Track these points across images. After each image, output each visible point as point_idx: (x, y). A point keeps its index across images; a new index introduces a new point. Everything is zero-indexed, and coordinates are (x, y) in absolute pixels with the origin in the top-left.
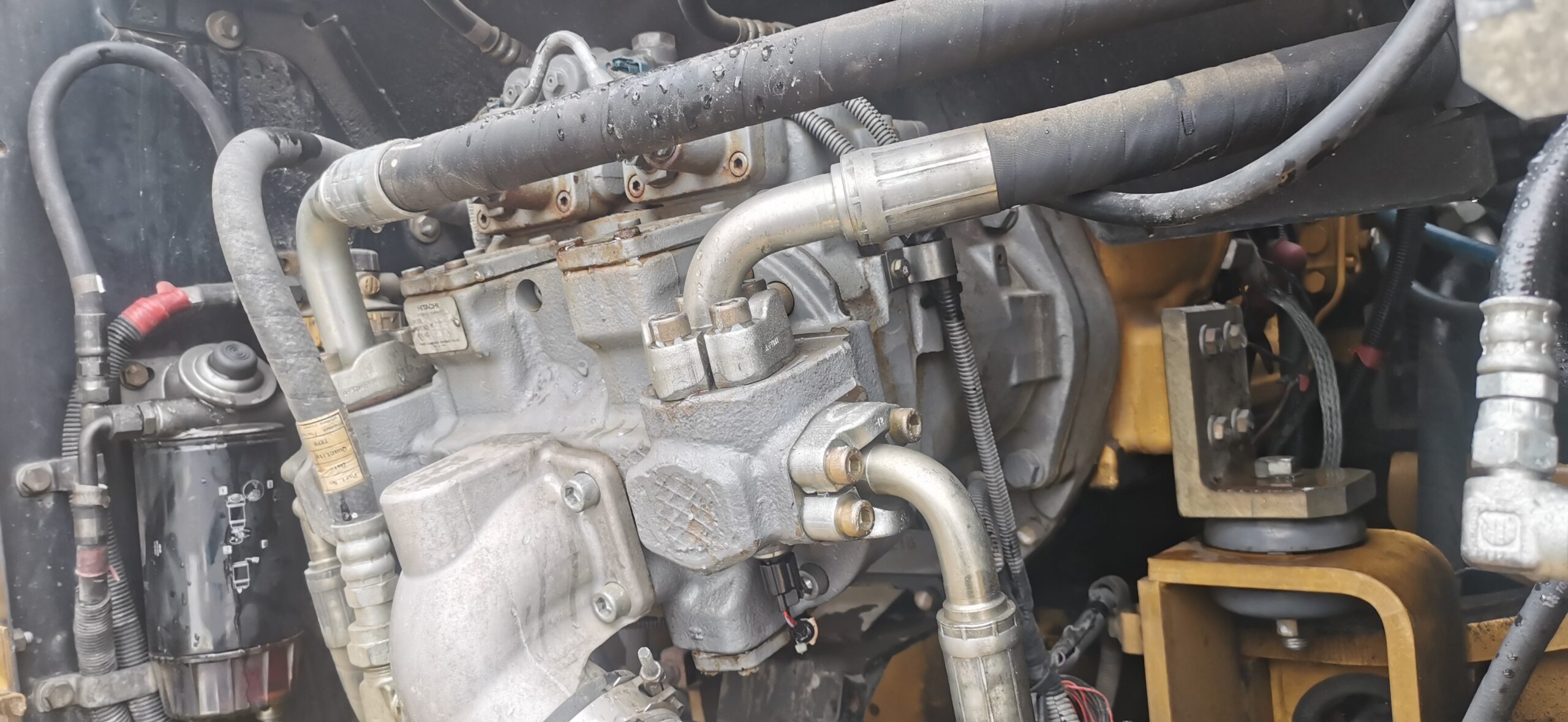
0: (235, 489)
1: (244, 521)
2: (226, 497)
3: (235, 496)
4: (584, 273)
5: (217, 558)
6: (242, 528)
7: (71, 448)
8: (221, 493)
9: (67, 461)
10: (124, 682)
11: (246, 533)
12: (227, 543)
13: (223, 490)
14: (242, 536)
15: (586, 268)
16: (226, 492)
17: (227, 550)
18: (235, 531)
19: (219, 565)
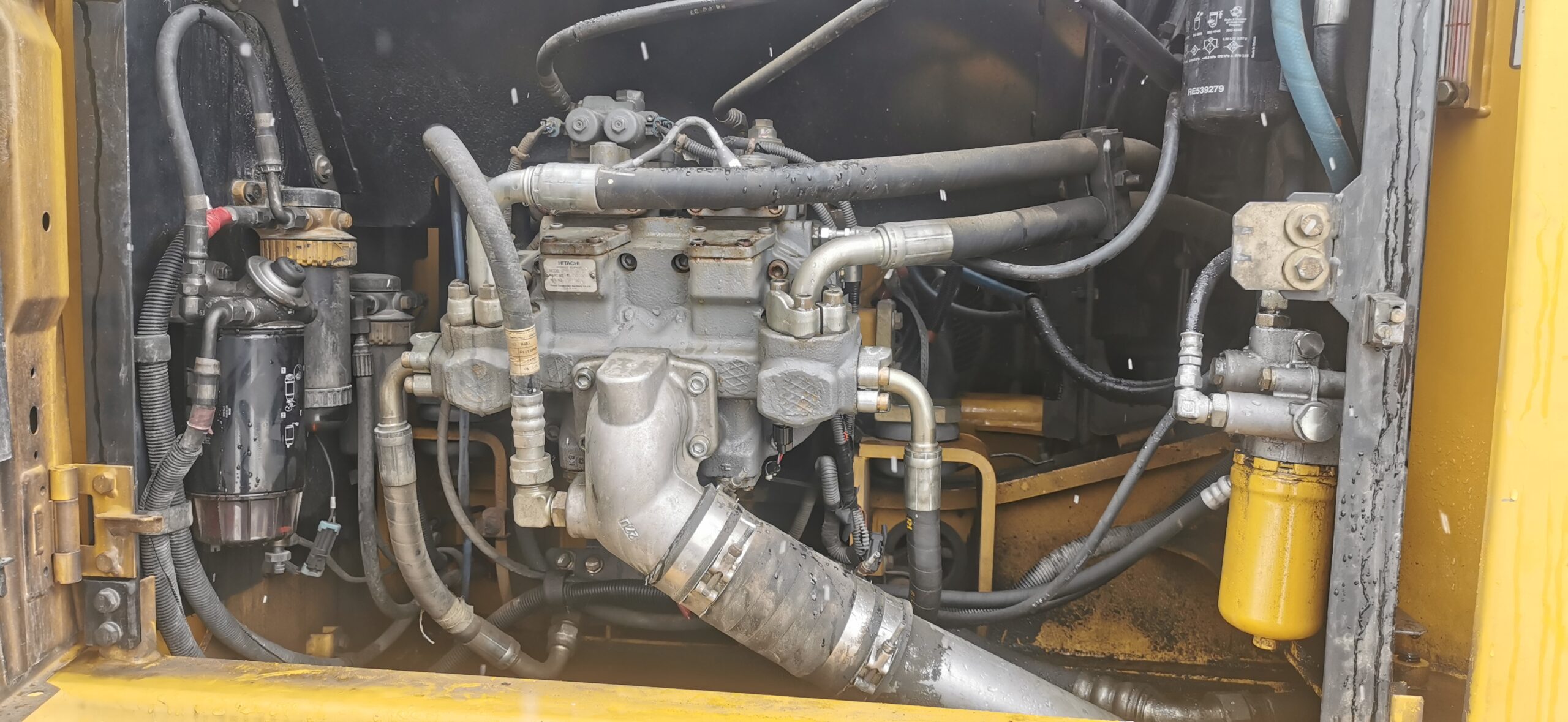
0: (289, 371)
1: (293, 394)
2: (285, 375)
3: (290, 375)
4: (712, 261)
5: (277, 420)
6: (292, 399)
7: (153, 329)
8: (282, 372)
9: (151, 339)
10: (177, 516)
11: (294, 404)
12: (283, 411)
13: (284, 370)
14: (292, 405)
15: (714, 258)
16: (285, 372)
17: (283, 415)
18: (289, 401)
19: (278, 427)
